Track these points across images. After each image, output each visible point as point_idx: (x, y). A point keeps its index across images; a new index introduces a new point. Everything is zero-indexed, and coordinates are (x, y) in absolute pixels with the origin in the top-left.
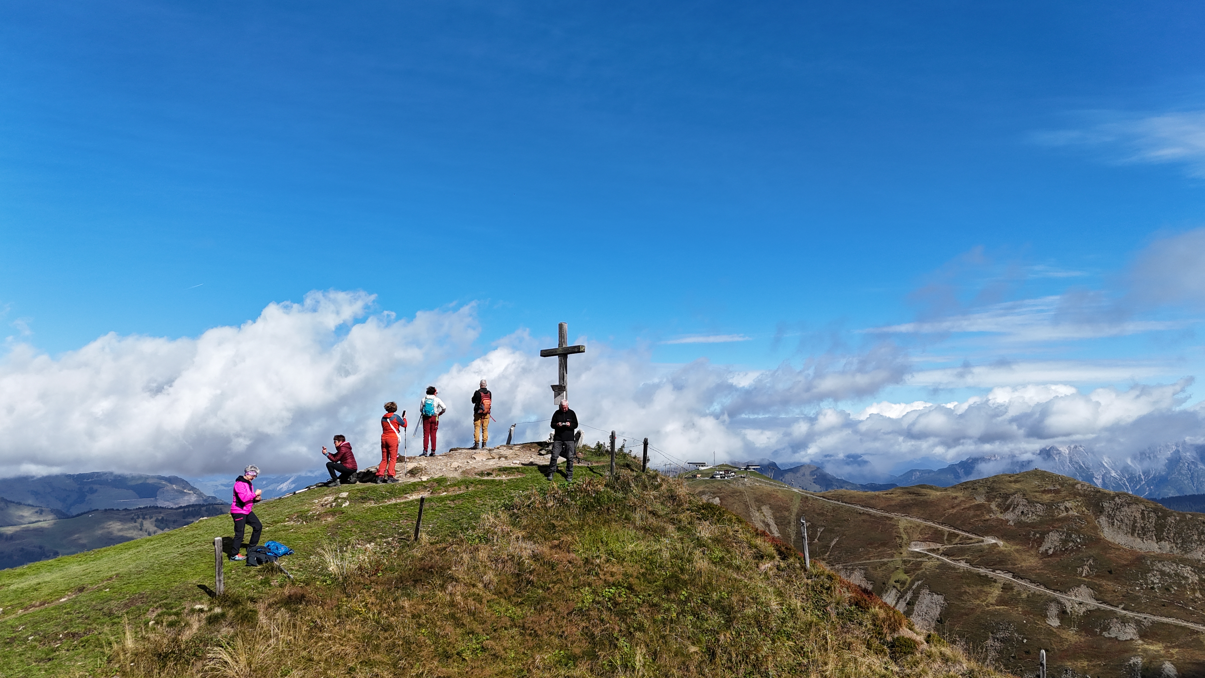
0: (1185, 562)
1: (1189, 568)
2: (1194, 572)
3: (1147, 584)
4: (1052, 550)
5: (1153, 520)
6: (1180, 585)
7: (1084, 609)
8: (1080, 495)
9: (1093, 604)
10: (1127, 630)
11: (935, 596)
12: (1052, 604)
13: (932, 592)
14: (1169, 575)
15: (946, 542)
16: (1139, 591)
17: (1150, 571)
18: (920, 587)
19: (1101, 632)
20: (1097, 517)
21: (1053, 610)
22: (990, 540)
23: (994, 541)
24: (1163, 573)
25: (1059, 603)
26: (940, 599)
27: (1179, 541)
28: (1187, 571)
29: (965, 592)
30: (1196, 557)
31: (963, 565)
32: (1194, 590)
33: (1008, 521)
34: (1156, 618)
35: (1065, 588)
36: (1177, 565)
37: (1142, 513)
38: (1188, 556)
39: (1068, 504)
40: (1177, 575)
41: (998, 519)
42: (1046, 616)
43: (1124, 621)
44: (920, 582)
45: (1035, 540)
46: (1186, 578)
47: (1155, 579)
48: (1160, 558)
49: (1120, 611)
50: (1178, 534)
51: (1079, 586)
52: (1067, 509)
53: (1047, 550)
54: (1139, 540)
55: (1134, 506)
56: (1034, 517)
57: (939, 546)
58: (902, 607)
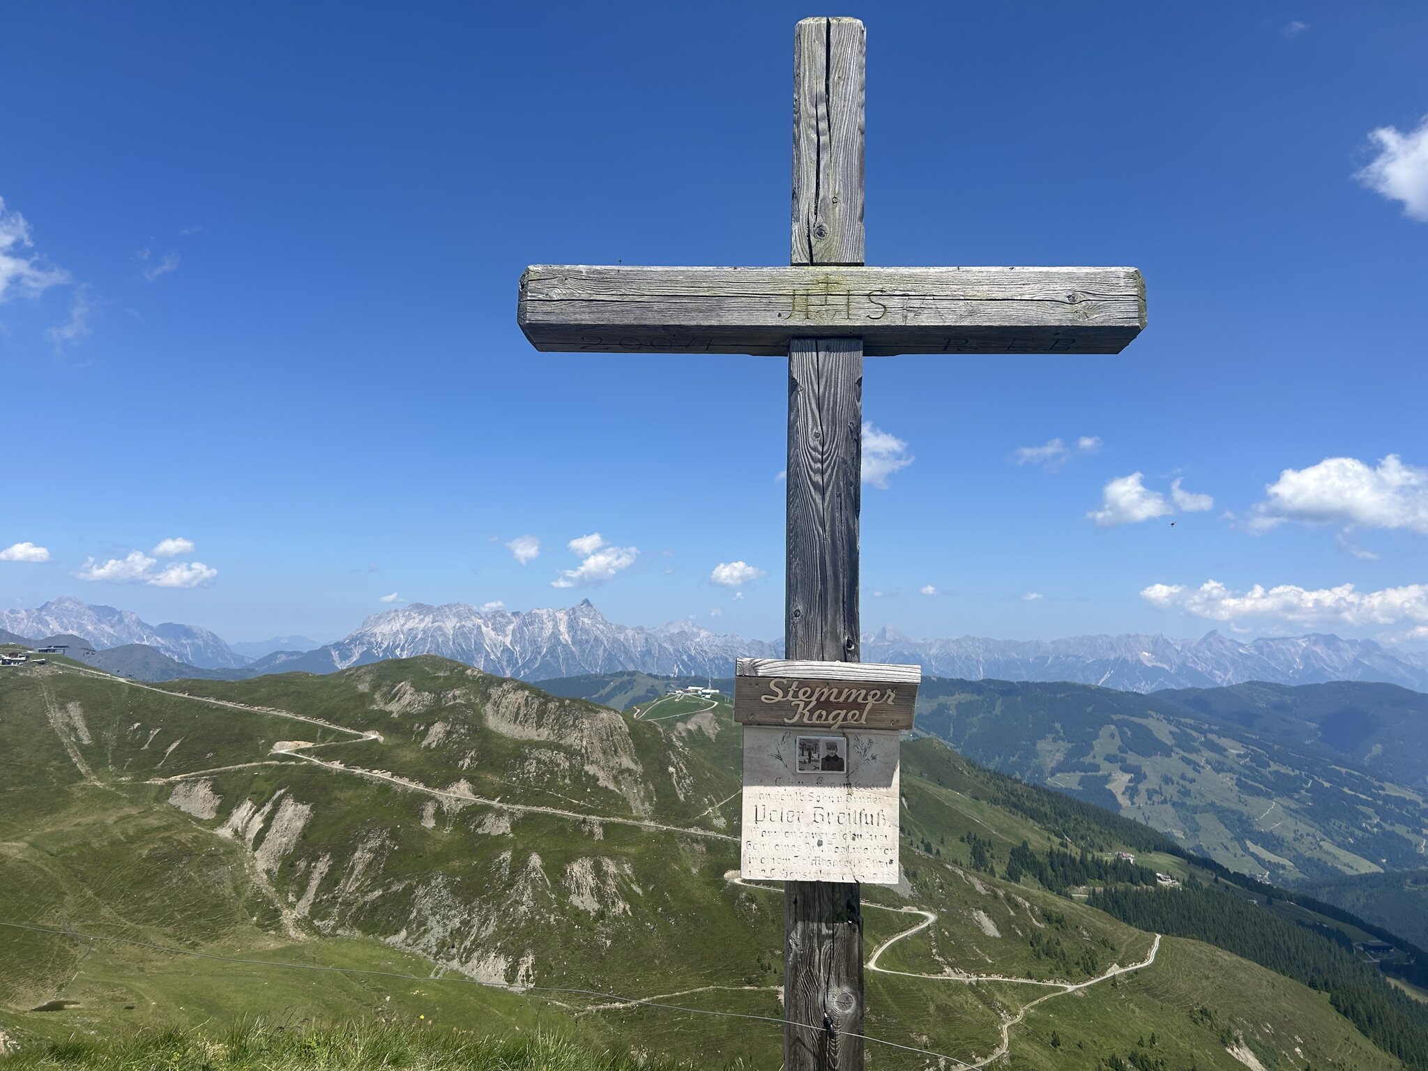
0: (558, 747)
1: (562, 754)
2: (566, 758)
3: (523, 774)
4: (435, 743)
5: (535, 706)
6: (552, 773)
7: (461, 806)
8: (470, 682)
9: (472, 798)
10: (500, 824)
11: (300, 806)
12: (429, 803)
13: (299, 800)
14: (545, 764)
15: (318, 740)
16: (515, 782)
17: (526, 759)
18: (282, 797)
19: (475, 829)
20: (484, 705)
21: (430, 809)
22: (372, 735)
23: (373, 737)
24: (539, 761)
25: (437, 801)
26: (305, 809)
27: (556, 727)
28: (560, 758)
29: (336, 799)
30: (569, 742)
31: (337, 766)
32: (564, 777)
33: (391, 713)
34: (528, 808)
35: (444, 785)
36: (553, 752)
37: (527, 700)
38: (562, 742)
39: (457, 692)
40: (551, 761)
41: (381, 711)
42: (422, 817)
43: (500, 814)
44: (282, 791)
45: (417, 734)
46: (558, 765)
47: (532, 767)
48: (538, 745)
49: (495, 803)
50: (557, 719)
51: (458, 781)
52: (455, 697)
53: (430, 744)
54: (520, 728)
55: (519, 692)
56: (420, 708)
57: (310, 745)
58: (257, 823)
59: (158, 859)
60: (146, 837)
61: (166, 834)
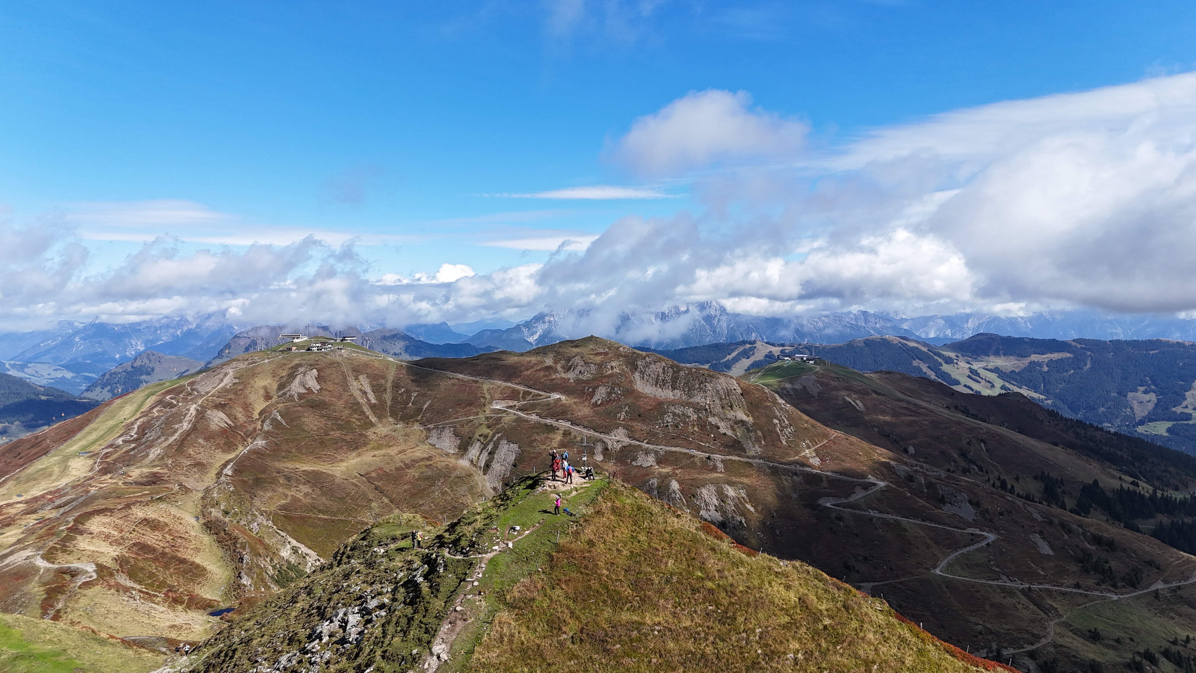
0: (688, 404)
1: (691, 409)
2: (695, 412)
3: (663, 423)
4: (600, 401)
5: (670, 374)
6: (685, 423)
7: (620, 446)
8: (622, 356)
9: (627, 441)
10: (649, 459)
11: (512, 445)
12: (598, 444)
13: (509, 441)
14: (679, 416)
15: (521, 399)
16: (658, 429)
17: (666, 413)
18: (500, 439)
19: (631, 462)
20: (633, 373)
21: (599, 448)
22: (556, 396)
23: (558, 396)
24: (674, 414)
25: (603, 442)
26: (515, 447)
27: (686, 389)
28: (690, 411)
29: (535, 440)
30: (696, 401)
31: (534, 417)
32: (693, 426)
33: (569, 379)
34: (668, 448)
35: (607, 430)
36: (684, 407)
37: (664, 369)
38: (691, 400)
39: (614, 364)
40: (683, 415)
41: (562, 378)
42: (594, 454)
43: (647, 452)
44: (500, 435)
45: (588, 394)
46: (689, 417)
47: (669, 419)
48: (673, 403)
49: (645, 445)
50: (686, 384)
51: (618, 428)
52: (612, 368)
53: (596, 401)
54: (660, 390)
55: (658, 364)
56: (589, 375)
57: (515, 403)
58: (484, 457)
59: (425, 479)
60: (417, 465)
61: (429, 463)
